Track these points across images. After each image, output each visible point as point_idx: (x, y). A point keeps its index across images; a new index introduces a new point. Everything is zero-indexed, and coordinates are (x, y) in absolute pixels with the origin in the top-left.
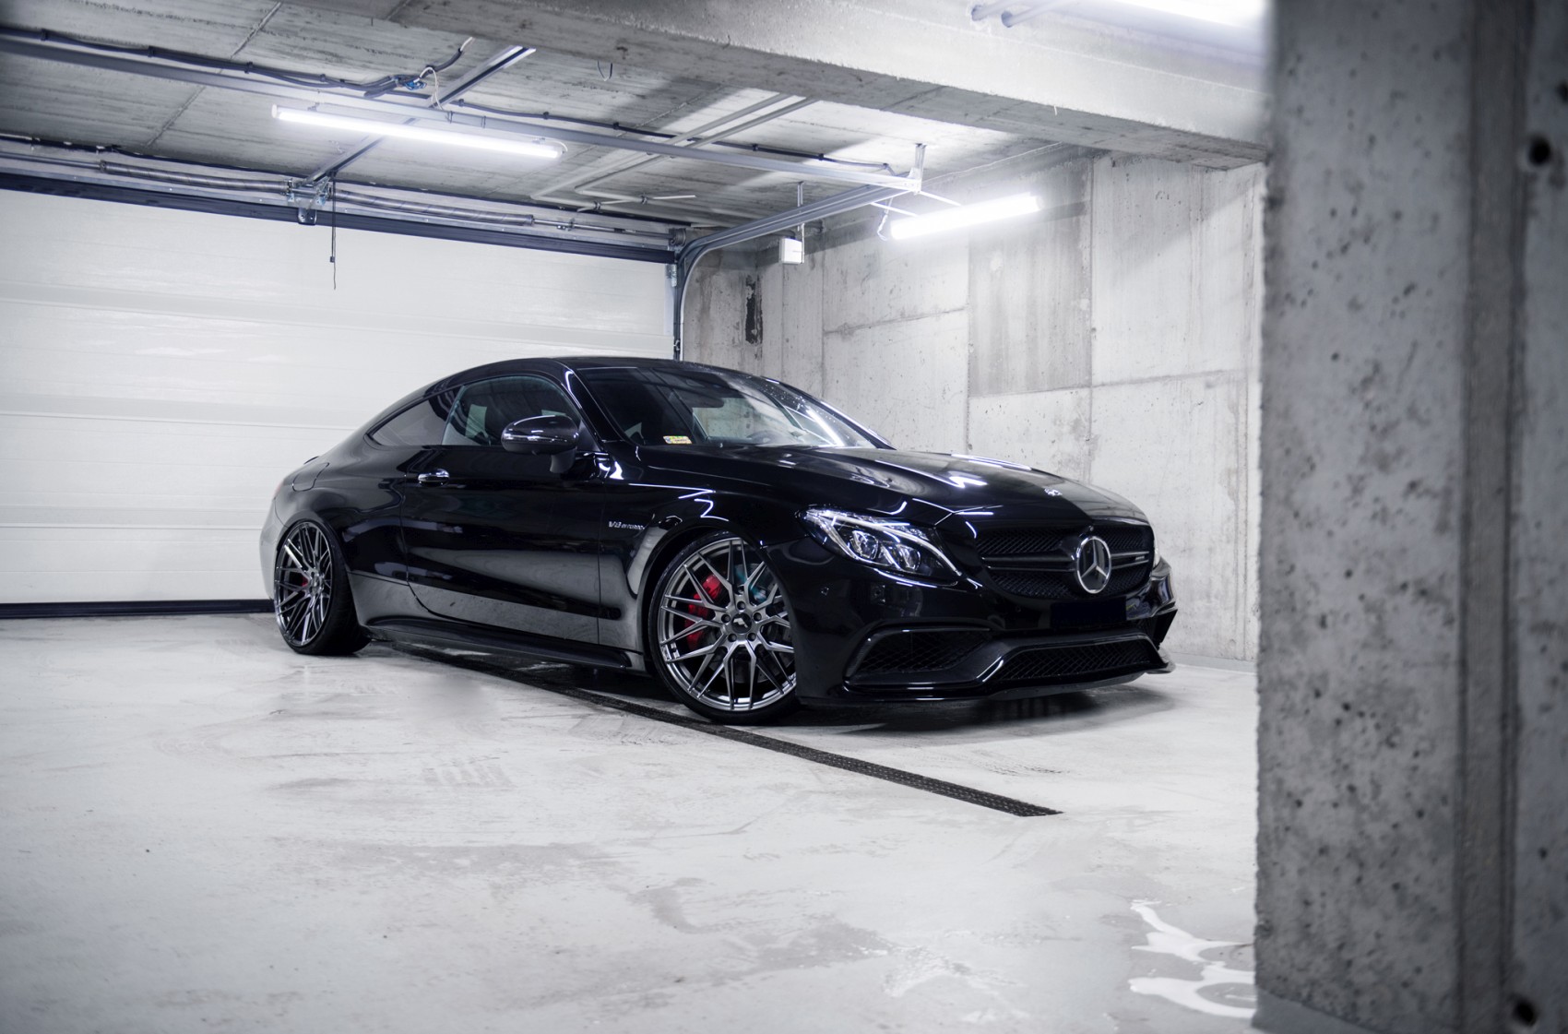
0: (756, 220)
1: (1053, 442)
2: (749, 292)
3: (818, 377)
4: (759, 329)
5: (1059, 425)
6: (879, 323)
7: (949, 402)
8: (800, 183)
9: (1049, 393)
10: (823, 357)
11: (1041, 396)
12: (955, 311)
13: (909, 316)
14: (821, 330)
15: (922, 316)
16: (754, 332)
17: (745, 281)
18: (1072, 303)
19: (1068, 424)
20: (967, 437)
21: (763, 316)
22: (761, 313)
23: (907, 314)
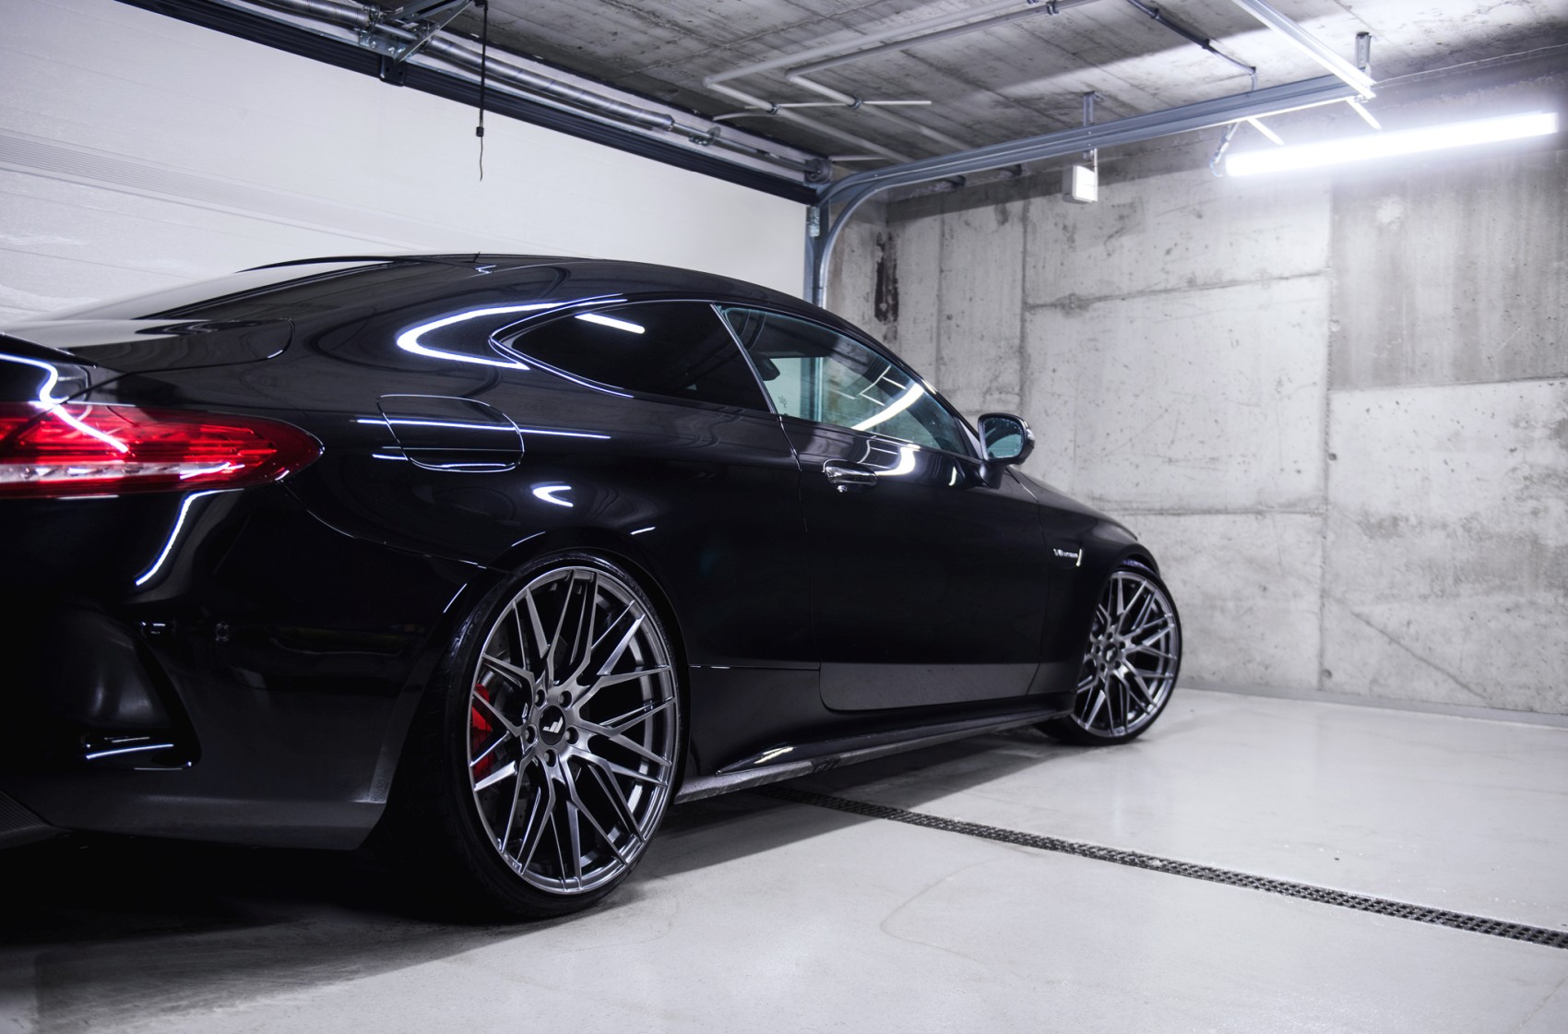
0: (958, 151)
1: (1512, 451)
2: (879, 254)
3: (1013, 365)
4: (891, 302)
5: (1525, 428)
6: (1141, 293)
7: (1289, 398)
8: (1088, 94)
9: (1503, 386)
10: (1023, 338)
11: (1487, 390)
12: (1301, 276)
13: (1205, 284)
14: (1018, 303)
15: (1233, 283)
16: (883, 306)
17: (875, 238)
18: (1555, 265)
19: (1544, 426)
20: (1326, 444)
21: (900, 286)
22: (895, 281)
23: (1200, 281)
